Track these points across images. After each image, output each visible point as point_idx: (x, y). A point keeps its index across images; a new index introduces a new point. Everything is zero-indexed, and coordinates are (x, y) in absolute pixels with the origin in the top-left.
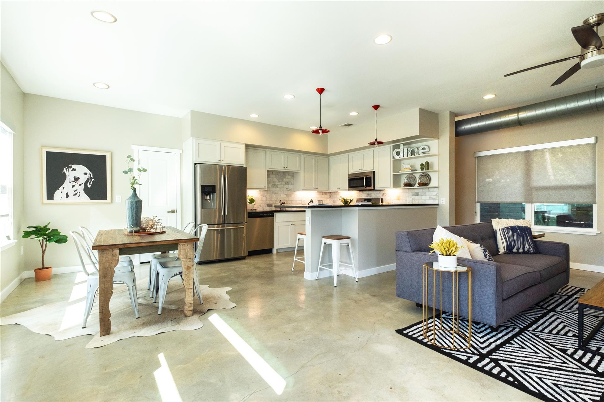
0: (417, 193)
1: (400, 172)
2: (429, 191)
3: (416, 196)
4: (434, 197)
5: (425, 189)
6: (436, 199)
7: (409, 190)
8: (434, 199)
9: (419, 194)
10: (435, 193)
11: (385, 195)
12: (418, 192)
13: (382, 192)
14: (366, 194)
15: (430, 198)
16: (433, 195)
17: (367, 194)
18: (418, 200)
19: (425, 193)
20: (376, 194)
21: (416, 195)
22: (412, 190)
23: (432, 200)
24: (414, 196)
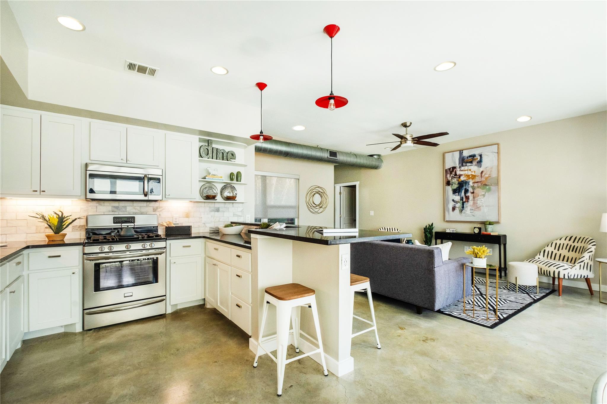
0: (217, 209)
1: (207, 179)
2: (233, 207)
3: (216, 213)
4: (240, 214)
5: (229, 204)
6: (241, 216)
7: (206, 204)
8: (239, 216)
9: (220, 209)
10: (240, 209)
11: (159, 210)
12: (219, 207)
13: (153, 204)
14: (111, 207)
15: (234, 215)
16: (238, 212)
17: (114, 207)
18: (219, 217)
19: (229, 209)
20: (139, 208)
21: (216, 211)
22: (210, 204)
23: (237, 217)
24: (213, 213)
